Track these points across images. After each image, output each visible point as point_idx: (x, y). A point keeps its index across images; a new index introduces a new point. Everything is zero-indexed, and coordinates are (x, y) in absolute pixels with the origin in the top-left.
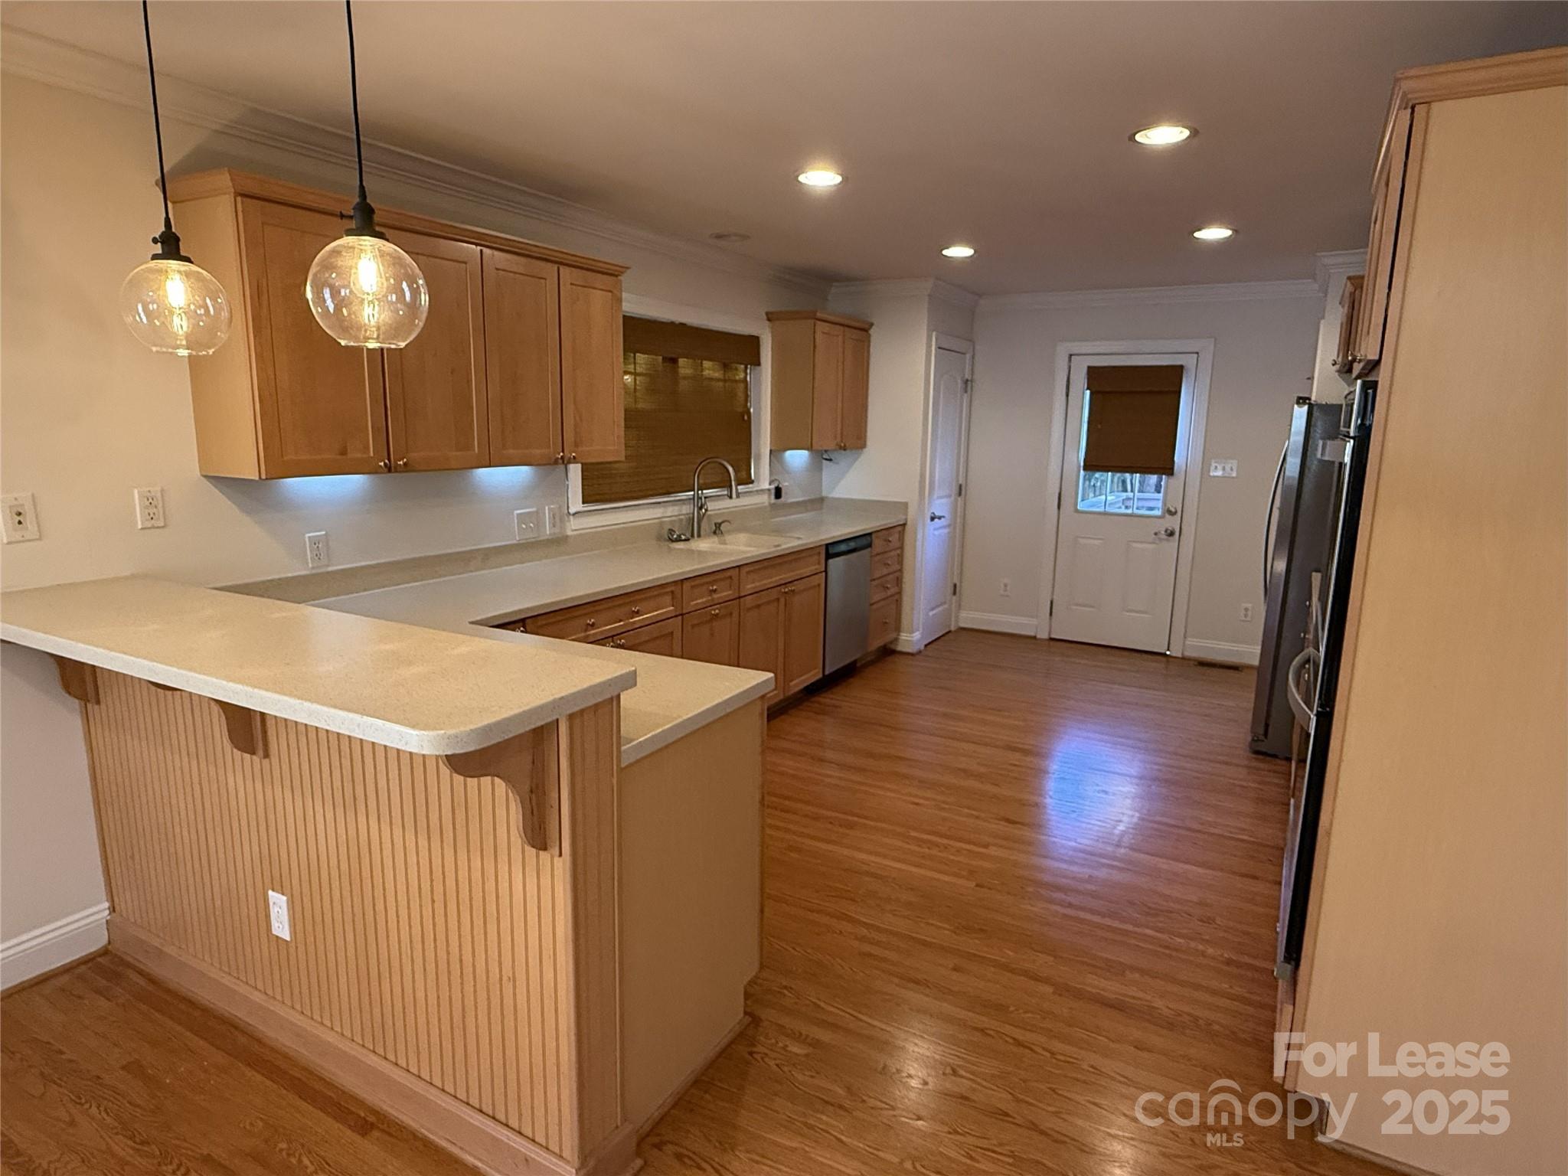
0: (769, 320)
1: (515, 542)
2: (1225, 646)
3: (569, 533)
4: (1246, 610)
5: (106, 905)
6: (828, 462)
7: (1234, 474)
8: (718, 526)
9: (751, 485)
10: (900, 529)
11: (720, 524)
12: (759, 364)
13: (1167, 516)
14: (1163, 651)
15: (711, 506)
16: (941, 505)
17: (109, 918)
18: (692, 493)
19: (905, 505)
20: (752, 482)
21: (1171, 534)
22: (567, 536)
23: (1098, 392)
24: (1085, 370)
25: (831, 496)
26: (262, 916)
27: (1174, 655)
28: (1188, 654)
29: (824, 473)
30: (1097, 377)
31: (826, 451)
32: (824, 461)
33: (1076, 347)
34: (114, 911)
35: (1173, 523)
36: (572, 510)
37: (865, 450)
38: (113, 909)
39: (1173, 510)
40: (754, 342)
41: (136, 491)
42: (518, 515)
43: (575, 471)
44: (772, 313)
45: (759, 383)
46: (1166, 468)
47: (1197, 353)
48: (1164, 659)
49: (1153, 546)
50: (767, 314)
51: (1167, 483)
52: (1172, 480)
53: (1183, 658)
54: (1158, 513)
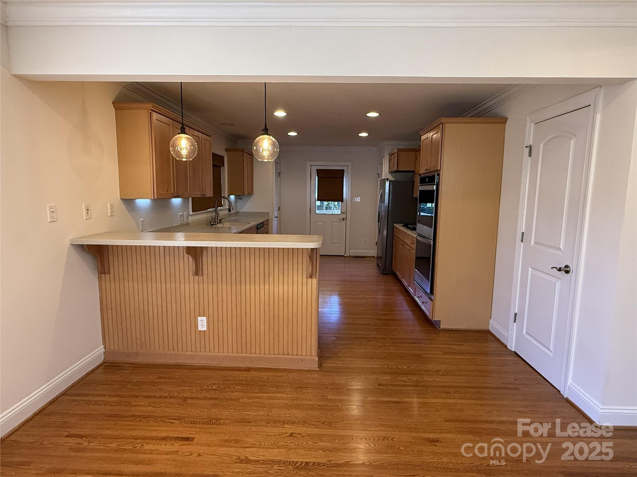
0: (226, 151)
1: (178, 224)
2: (361, 251)
3: (189, 222)
4: (365, 240)
5: (103, 346)
6: (240, 200)
7: (359, 201)
8: (220, 220)
9: (222, 207)
10: (267, 221)
11: (221, 220)
12: (224, 166)
13: (342, 214)
14: (343, 255)
15: (220, 213)
16: (276, 214)
17: (104, 350)
18: (214, 209)
19: (268, 213)
20: (222, 206)
21: (344, 219)
22: (189, 223)
23: (320, 177)
24: (316, 170)
25: (241, 211)
26: (193, 325)
27: (347, 255)
28: (351, 255)
29: (238, 203)
30: (319, 172)
31: (239, 196)
32: (238, 199)
33: (312, 163)
34: (106, 348)
35: (344, 216)
36: (190, 214)
37: (253, 195)
38: (105, 348)
39: (343, 212)
40: (222, 158)
41: (109, 203)
42: (180, 215)
43: (190, 199)
44: (227, 149)
45: (224, 172)
46: (341, 200)
47: (347, 166)
48: (343, 258)
49: (338, 223)
50: (226, 149)
51: (341, 204)
52: (343, 203)
53: (350, 256)
54: (340, 213)
